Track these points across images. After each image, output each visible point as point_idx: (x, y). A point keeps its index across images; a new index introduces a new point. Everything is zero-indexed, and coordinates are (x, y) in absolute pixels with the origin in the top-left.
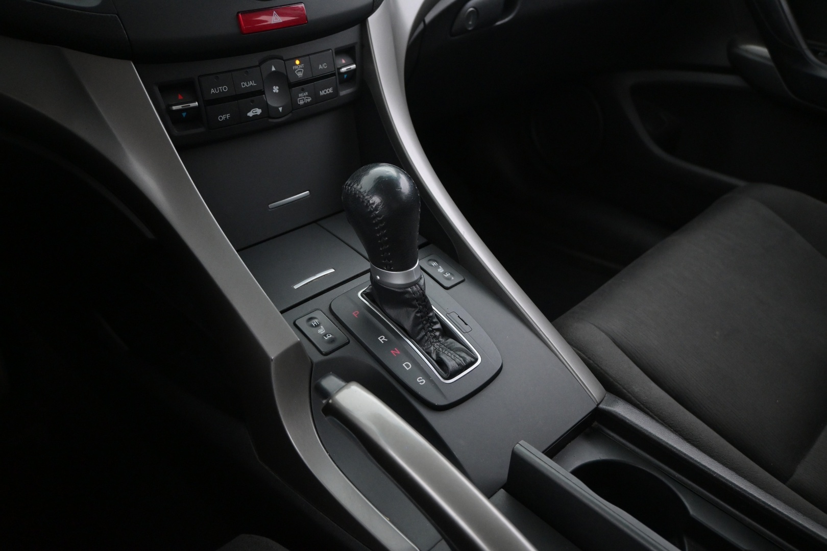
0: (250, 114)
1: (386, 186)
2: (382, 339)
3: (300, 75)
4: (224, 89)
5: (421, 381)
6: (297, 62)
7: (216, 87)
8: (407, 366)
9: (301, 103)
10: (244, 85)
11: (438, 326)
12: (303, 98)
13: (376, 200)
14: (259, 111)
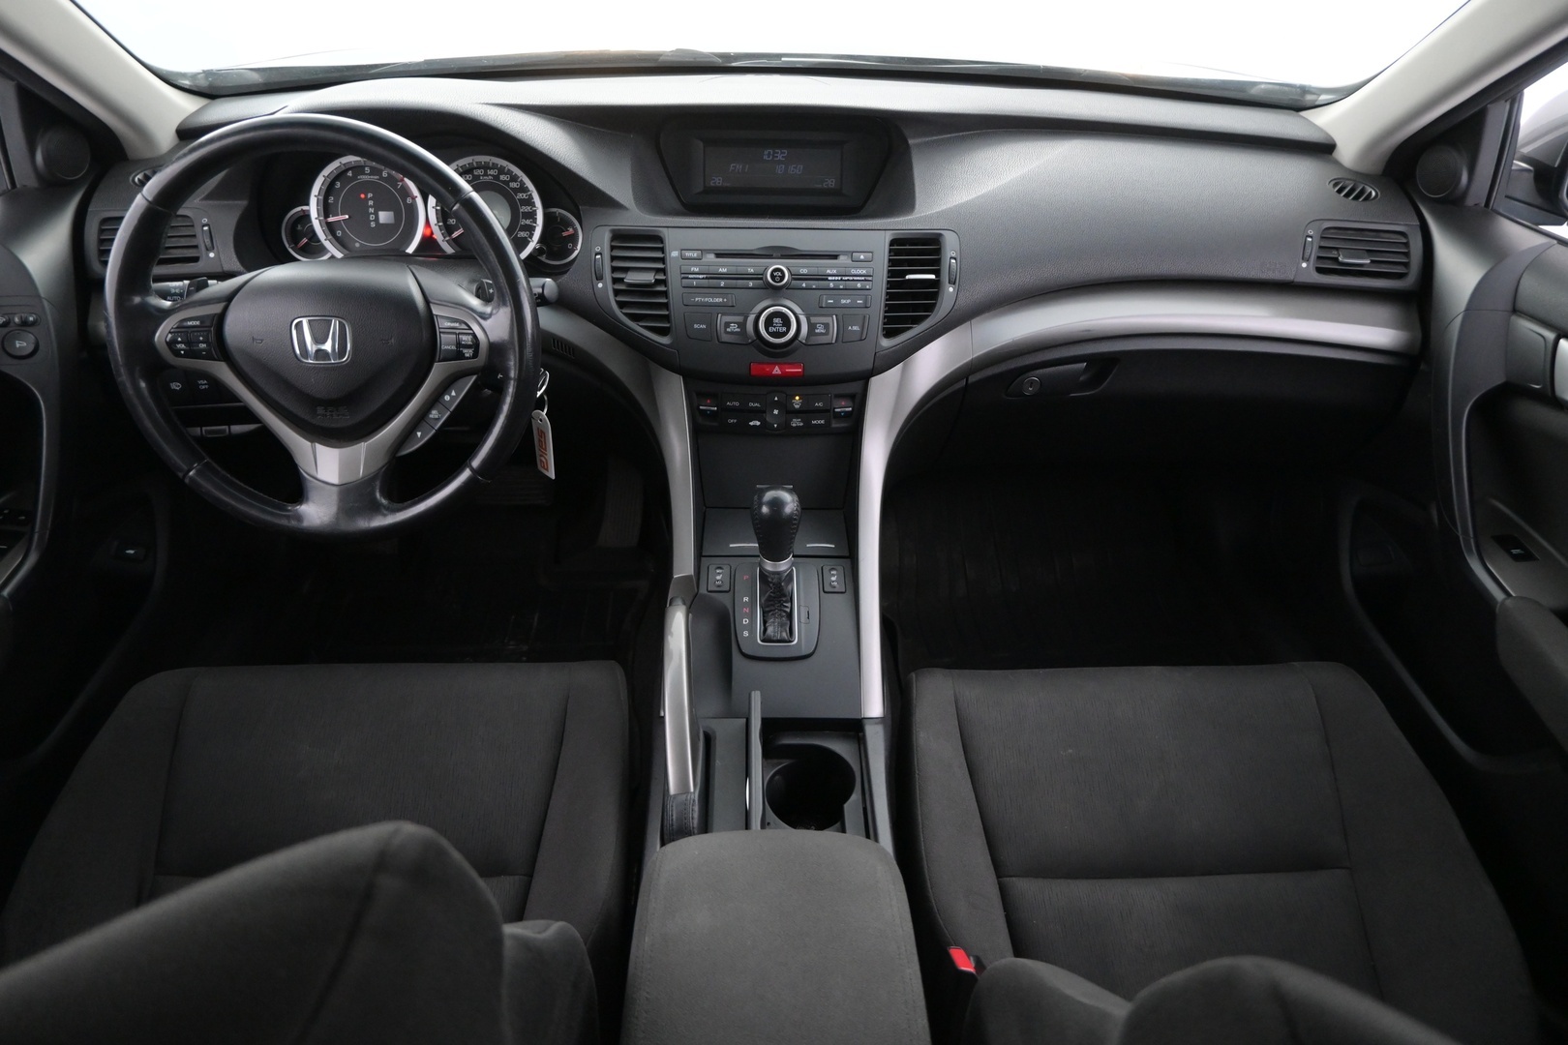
0: (751, 423)
1: (777, 504)
2: (746, 599)
3: (797, 407)
4: (737, 404)
5: (746, 634)
6: (797, 398)
7: (731, 401)
8: (746, 621)
9: (794, 425)
10: (751, 404)
11: (788, 610)
12: (796, 423)
13: (765, 509)
14: (758, 423)
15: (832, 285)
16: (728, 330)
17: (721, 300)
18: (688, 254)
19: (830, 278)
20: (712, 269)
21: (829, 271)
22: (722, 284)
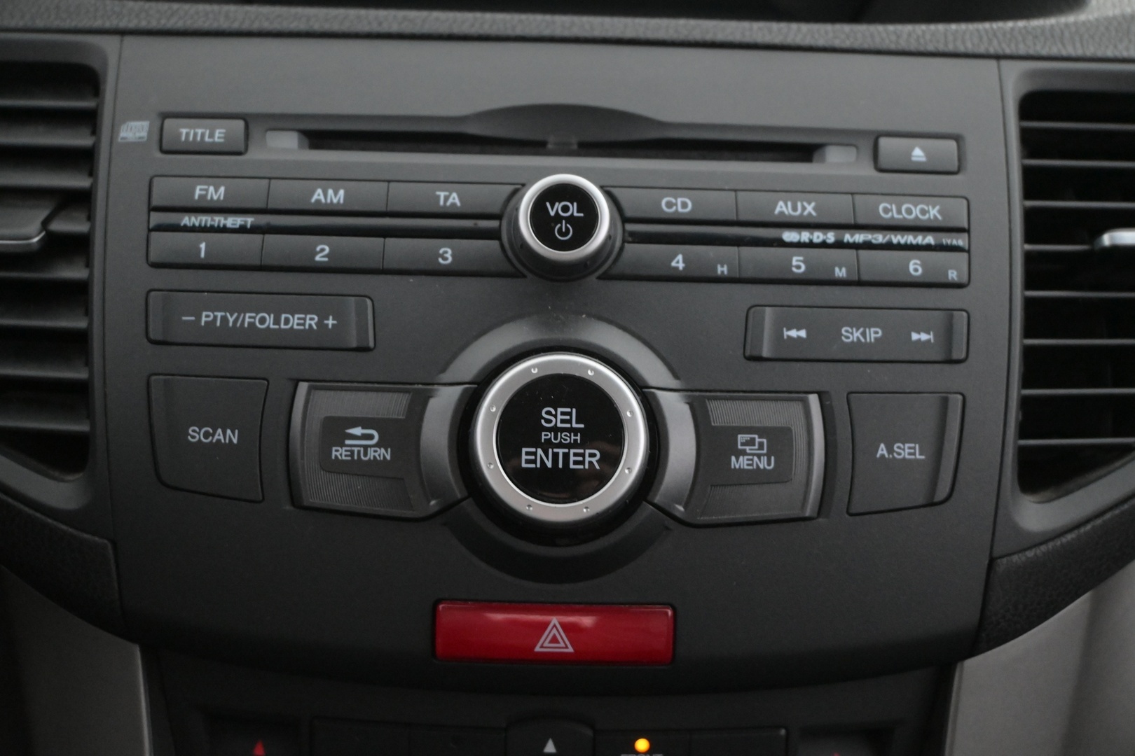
6: (642, 745)
15: (798, 264)
16: (339, 453)
17: (312, 321)
18: (189, 132)
19: (789, 236)
20: (284, 193)
21: (783, 208)
22: (323, 251)
